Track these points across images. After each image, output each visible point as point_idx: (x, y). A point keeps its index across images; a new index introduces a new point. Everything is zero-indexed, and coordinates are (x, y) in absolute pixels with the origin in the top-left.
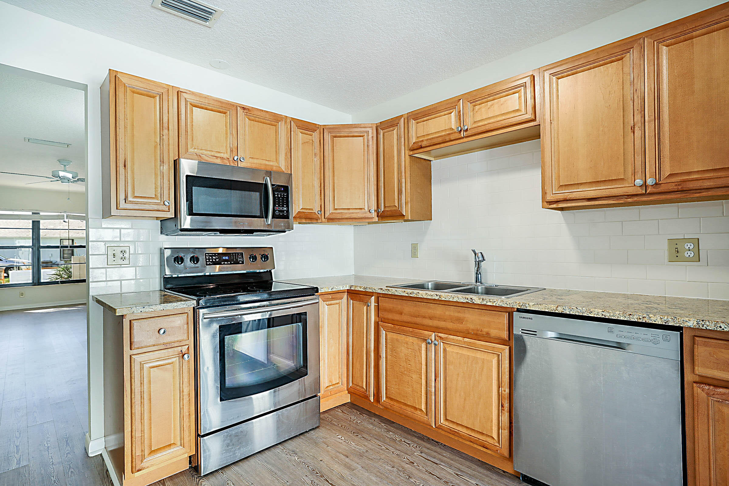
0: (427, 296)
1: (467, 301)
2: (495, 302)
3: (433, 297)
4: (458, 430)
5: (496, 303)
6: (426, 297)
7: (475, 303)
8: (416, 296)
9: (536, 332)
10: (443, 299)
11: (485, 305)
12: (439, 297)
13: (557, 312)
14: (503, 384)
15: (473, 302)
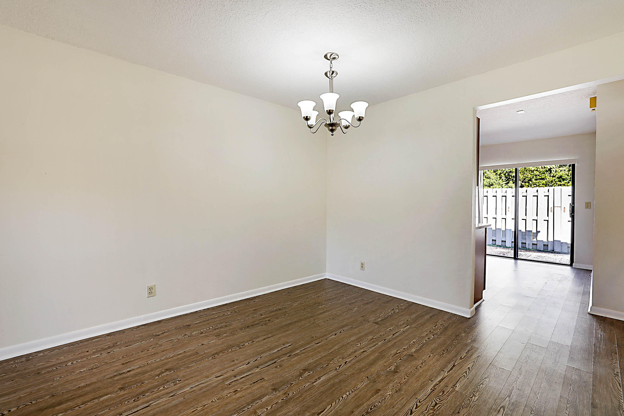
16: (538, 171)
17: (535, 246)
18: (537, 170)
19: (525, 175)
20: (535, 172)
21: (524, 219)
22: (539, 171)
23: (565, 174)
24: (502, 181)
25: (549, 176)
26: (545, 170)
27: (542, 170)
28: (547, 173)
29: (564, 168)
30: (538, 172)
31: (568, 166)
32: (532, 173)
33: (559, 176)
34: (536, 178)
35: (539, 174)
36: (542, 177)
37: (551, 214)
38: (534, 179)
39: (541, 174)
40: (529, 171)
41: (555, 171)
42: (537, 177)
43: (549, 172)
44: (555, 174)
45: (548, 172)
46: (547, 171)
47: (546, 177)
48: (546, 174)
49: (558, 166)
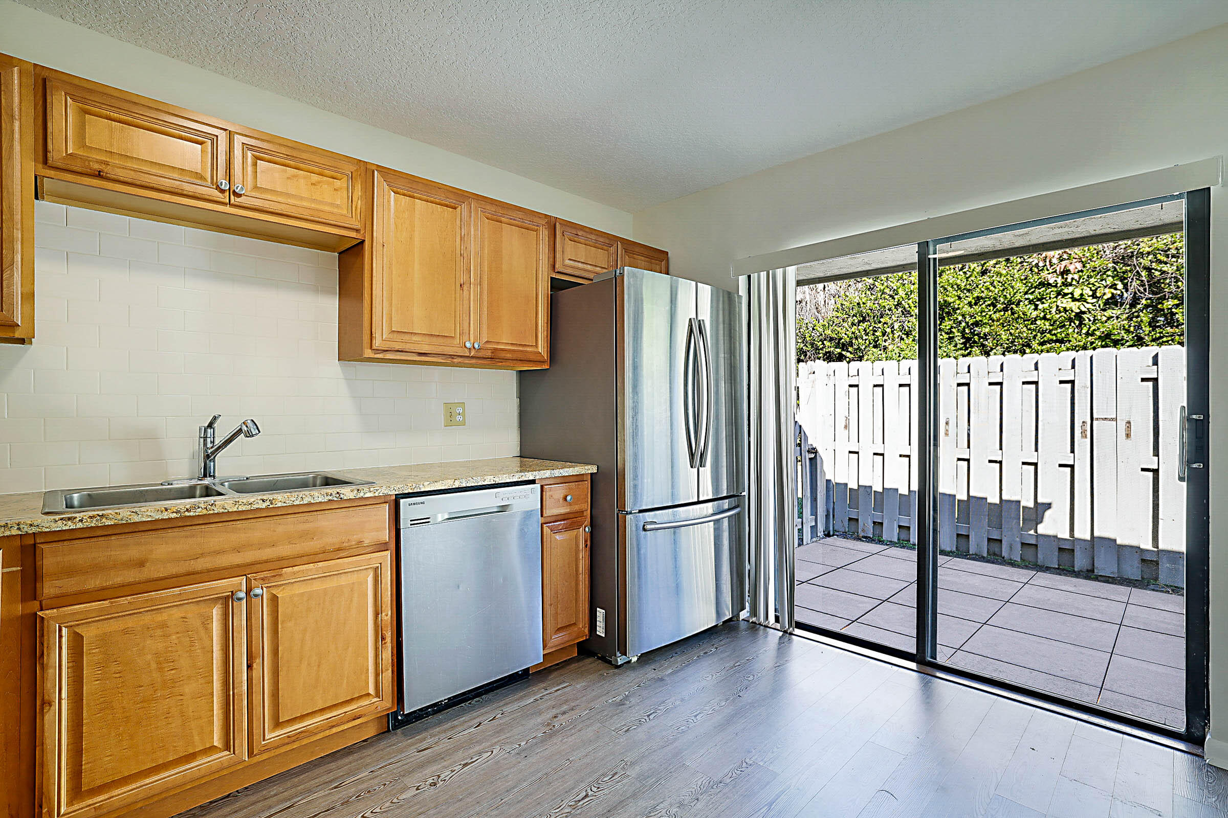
0: (237, 506)
1: (331, 498)
2: (377, 490)
3: (254, 506)
4: (304, 727)
5: (379, 491)
6: (235, 509)
7: (345, 498)
8: (205, 512)
9: (428, 518)
10: (279, 505)
11: (362, 498)
12: (268, 503)
13: (454, 487)
14: (384, 606)
15: (341, 498)
16: (1048, 320)
17: (1030, 552)
18: (1044, 318)
19: (1012, 331)
20: (1038, 322)
21: (995, 462)
22: (1050, 320)
23: (1120, 328)
24: (954, 348)
25: (1077, 333)
26: (1066, 316)
27: (1058, 316)
28: (1070, 325)
29: (1117, 312)
30: (1047, 323)
31: (1128, 306)
32: (1033, 327)
33: (1103, 332)
34: (1041, 339)
35: (1051, 328)
36: (1059, 335)
37: (1082, 445)
38: (1038, 342)
39: (1057, 329)
40: (1024, 321)
41: (1092, 319)
42: (1045, 336)
43: (1077, 323)
44: (1093, 328)
45: (1075, 324)
46: (1071, 320)
47: (1068, 334)
48: (1067, 327)
49: (1099, 306)
